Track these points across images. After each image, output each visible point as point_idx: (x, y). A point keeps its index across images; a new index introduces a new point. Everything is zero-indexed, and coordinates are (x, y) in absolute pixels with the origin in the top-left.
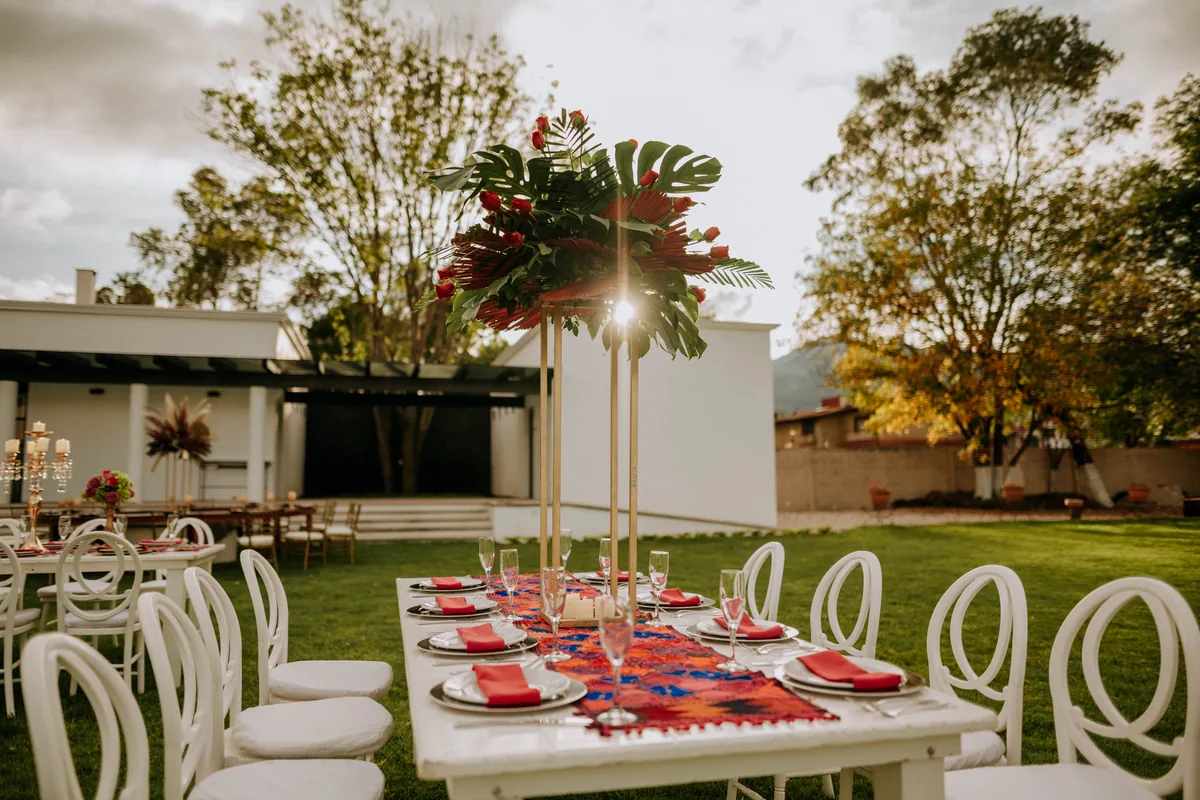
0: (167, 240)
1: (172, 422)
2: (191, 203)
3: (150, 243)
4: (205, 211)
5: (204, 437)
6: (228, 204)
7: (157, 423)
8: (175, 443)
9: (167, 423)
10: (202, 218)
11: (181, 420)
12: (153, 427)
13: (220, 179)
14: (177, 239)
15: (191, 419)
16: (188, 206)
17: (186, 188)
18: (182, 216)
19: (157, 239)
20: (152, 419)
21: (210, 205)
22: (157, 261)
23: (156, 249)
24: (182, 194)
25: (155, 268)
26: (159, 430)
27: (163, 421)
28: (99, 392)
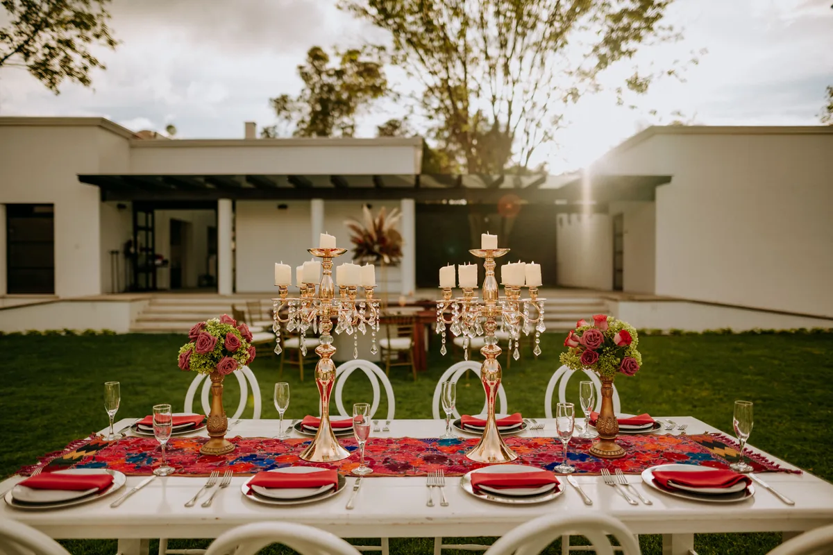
0: (292, 101)
1: (371, 229)
2: (306, 74)
3: (281, 104)
4: (316, 78)
5: (398, 243)
6: (331, 72)
7: (358, 231)
8: (376, 248)
9: (366, 230)
10: (314, 85)
11: (379, 229)
12: (355, 234)
13: (326, 55)
14: (298, 100)
15: (386, 228)
16: (305, 76)
17: (303, 63)
18: (301, 84)
19: (285, 102)
20: (354, 228)
21: (319, 73)
22: (287, 118)
23: (285, 109)
24: (301, 68)
25: (285, 122)
26: (360, 237)
27: (362, 228)
28: (283, 207)
